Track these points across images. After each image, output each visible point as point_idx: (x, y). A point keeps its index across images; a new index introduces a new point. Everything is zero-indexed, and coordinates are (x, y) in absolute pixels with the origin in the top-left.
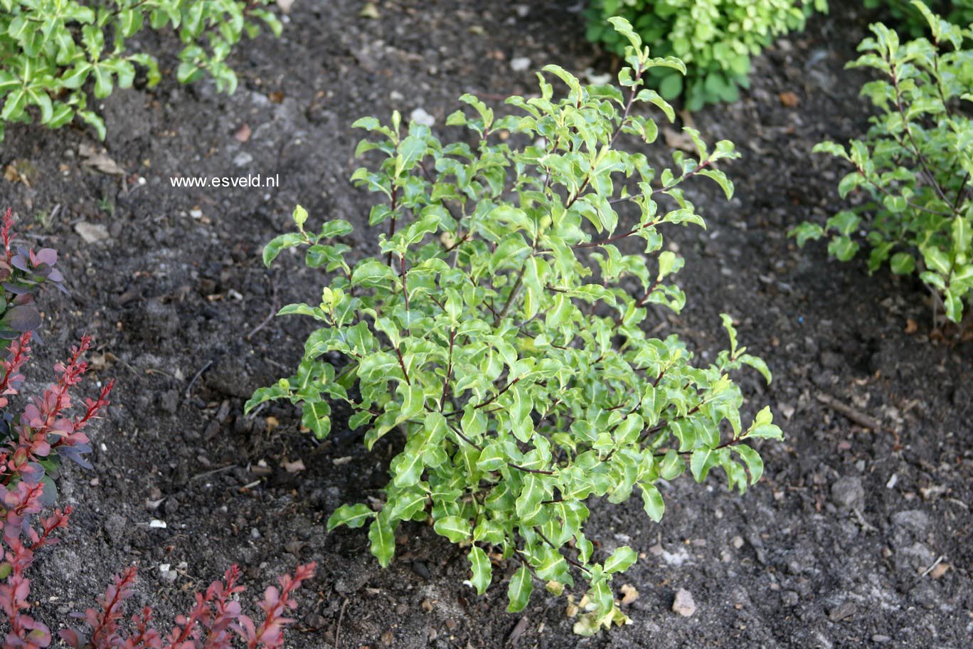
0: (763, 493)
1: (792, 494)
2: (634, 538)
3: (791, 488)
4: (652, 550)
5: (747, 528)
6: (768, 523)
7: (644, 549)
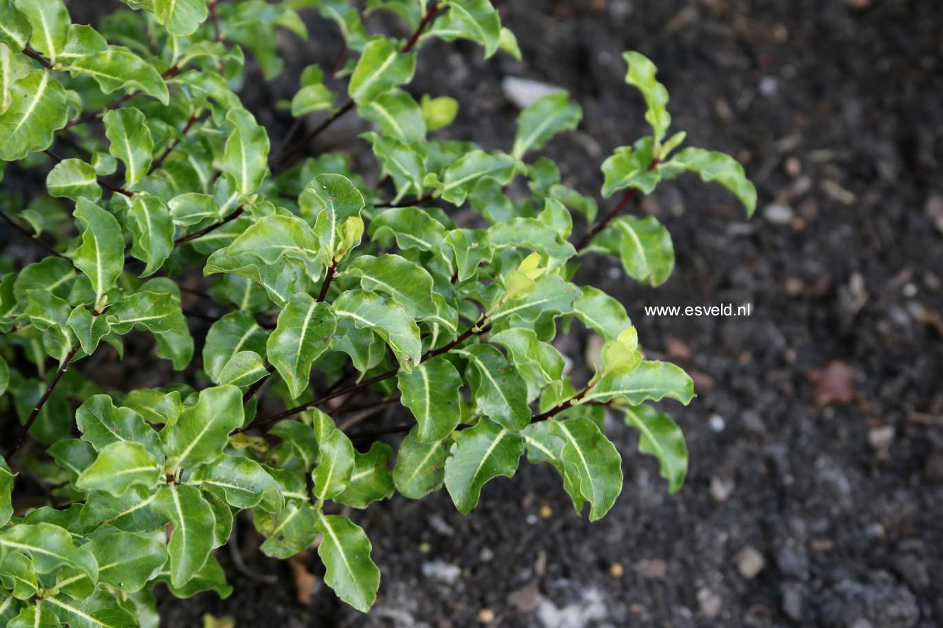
0: (843, 432)
1: (911, 432)
2: (474, 571)
3: (914, 416)
4: (515, 598)
5: (780, 528)
6: (835, 510)
7: (492, 597)
